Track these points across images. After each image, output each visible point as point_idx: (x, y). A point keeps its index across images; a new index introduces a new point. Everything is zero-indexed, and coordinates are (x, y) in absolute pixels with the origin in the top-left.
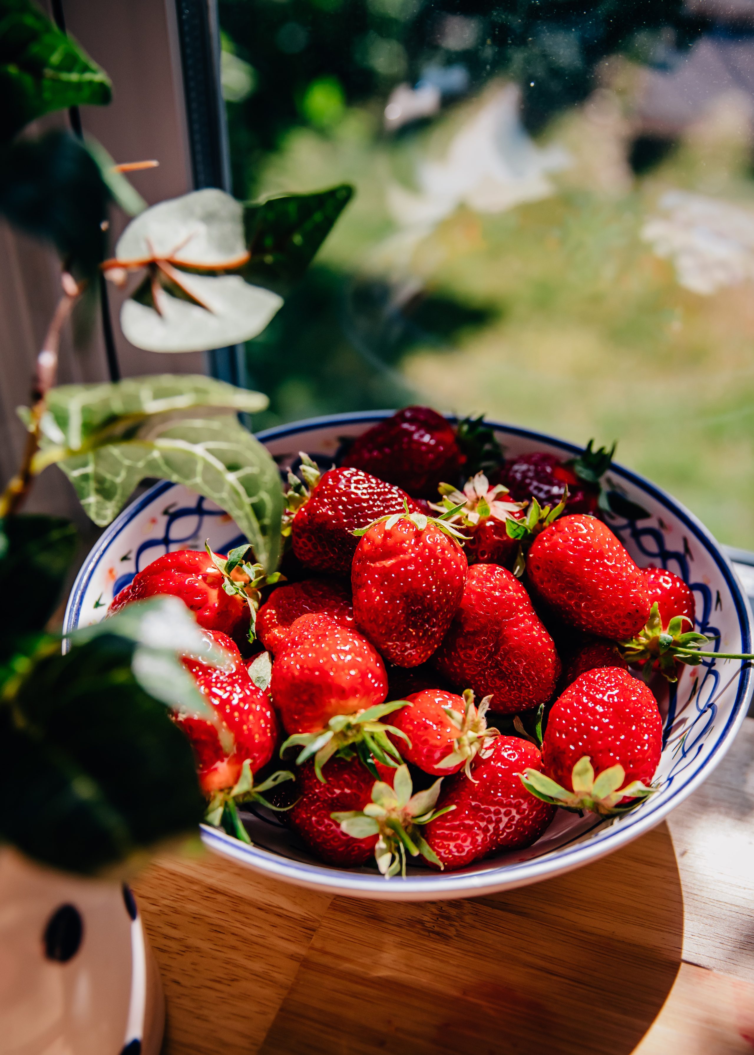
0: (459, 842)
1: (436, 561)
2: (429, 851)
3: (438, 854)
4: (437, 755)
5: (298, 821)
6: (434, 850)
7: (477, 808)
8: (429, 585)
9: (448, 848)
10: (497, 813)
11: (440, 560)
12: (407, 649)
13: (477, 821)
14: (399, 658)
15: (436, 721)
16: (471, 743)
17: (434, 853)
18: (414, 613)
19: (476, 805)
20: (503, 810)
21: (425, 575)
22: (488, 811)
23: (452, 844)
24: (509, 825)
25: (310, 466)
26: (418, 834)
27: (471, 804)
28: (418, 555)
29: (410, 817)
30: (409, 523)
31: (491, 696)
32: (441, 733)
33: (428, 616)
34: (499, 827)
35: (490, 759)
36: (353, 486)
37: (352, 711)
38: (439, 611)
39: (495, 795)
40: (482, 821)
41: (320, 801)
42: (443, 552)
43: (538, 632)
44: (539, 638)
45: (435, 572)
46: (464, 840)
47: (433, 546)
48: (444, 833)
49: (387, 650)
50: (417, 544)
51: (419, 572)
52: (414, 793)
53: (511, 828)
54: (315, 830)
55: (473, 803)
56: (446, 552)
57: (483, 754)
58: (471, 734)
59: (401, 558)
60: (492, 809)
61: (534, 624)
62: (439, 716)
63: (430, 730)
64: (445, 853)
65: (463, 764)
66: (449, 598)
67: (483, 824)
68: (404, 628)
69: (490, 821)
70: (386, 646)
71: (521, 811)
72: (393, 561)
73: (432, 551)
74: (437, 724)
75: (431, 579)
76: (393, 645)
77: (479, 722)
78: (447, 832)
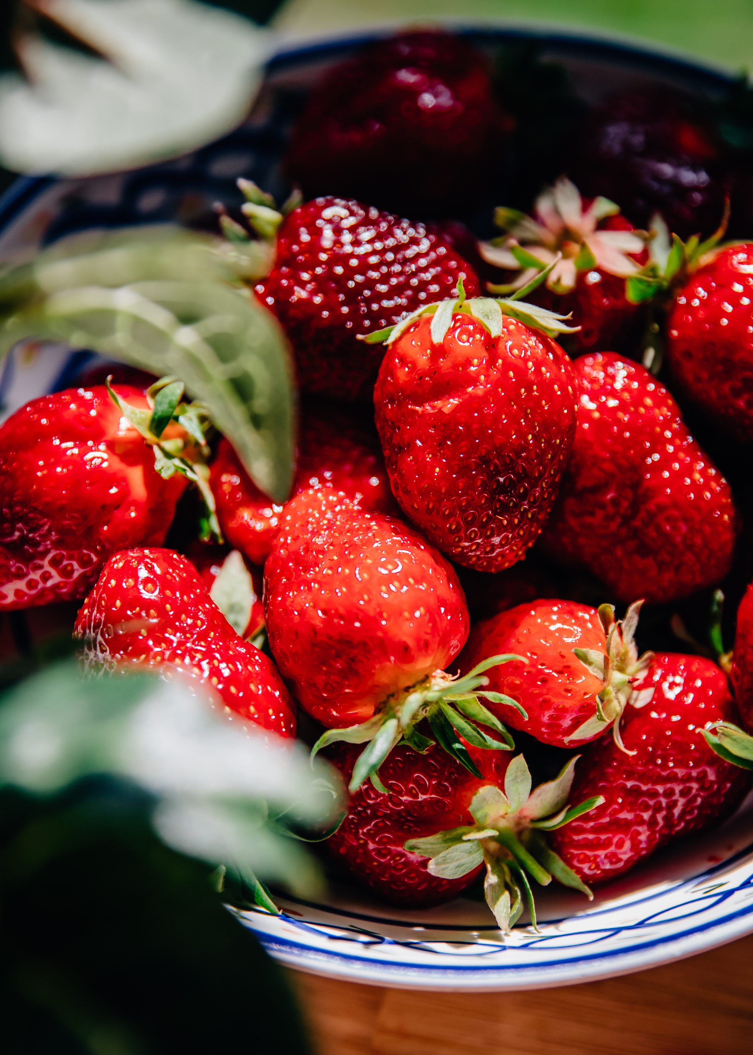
0: (612, 849)
1: (529, 390)
2: (563, 870)
3: (579, 871)
4: (566, 723)
5: (342, 850)
6: (572, 866)
7: (635, 791)
8: (522, 435)
9: (595, 861)
10: (669, 793)
11: (535, 387)
12: (493, 547)
13: (638, 812)
14: (483, 563)
15: (559, 667)
16: (618, 691)
17: (572, 873)
18: (502, 488)
19: (632, 786)
20: (678, 788)
21: (513, 419)
22: (653, 794)
23: (602, 853)
24: (689, 809)
25: (261, 203)
26: (543, 844)
27: (626, 786)
28: (496, 384)
29: (528, 820)
30: (472, 322)
31: (640, 603)
32: (570, 687)
33: (525, 489)
34: (673, 814)
35: (649, 707)
36: (347, 237)
37: (421, 677)
38: (541, 475)
39: (664, 766)
40: (646, 810)
41: (378, 817)
42: (538, 372)
43: (703, 472)
44: (706, 486)
45: (529, 411)
46: (620, 845)
47: (520, 363)
48: (586, 839)
49: (463, 555)
50: (491, 362)
51: (504, 416)
52: (534, 787)
53: (691, 812)
54: (375, 864)
55: (629, 784)
56: (543, 369)
57: (636, 700)
58: (617, 677)
59: (470, 394)
60: (660, 789)
61: (695, 460)
62: (563, 657)
63: (551, 684)
64: (590, 868)
65: (609, 729)
66: (556, 450)
67: (646, 816)
68: (488, 516)
69: (657, 808)
70: (460, 549)
71: (707, 785)
72: (454, 401)
73: (521, 372)
74: (560, 672)
75: (523, 424)
76: (471, 546)
77: (626, 654)
78: (591, 836)
